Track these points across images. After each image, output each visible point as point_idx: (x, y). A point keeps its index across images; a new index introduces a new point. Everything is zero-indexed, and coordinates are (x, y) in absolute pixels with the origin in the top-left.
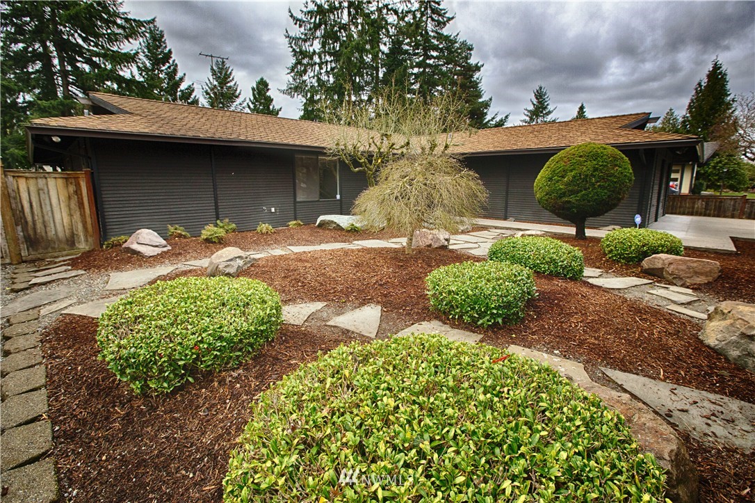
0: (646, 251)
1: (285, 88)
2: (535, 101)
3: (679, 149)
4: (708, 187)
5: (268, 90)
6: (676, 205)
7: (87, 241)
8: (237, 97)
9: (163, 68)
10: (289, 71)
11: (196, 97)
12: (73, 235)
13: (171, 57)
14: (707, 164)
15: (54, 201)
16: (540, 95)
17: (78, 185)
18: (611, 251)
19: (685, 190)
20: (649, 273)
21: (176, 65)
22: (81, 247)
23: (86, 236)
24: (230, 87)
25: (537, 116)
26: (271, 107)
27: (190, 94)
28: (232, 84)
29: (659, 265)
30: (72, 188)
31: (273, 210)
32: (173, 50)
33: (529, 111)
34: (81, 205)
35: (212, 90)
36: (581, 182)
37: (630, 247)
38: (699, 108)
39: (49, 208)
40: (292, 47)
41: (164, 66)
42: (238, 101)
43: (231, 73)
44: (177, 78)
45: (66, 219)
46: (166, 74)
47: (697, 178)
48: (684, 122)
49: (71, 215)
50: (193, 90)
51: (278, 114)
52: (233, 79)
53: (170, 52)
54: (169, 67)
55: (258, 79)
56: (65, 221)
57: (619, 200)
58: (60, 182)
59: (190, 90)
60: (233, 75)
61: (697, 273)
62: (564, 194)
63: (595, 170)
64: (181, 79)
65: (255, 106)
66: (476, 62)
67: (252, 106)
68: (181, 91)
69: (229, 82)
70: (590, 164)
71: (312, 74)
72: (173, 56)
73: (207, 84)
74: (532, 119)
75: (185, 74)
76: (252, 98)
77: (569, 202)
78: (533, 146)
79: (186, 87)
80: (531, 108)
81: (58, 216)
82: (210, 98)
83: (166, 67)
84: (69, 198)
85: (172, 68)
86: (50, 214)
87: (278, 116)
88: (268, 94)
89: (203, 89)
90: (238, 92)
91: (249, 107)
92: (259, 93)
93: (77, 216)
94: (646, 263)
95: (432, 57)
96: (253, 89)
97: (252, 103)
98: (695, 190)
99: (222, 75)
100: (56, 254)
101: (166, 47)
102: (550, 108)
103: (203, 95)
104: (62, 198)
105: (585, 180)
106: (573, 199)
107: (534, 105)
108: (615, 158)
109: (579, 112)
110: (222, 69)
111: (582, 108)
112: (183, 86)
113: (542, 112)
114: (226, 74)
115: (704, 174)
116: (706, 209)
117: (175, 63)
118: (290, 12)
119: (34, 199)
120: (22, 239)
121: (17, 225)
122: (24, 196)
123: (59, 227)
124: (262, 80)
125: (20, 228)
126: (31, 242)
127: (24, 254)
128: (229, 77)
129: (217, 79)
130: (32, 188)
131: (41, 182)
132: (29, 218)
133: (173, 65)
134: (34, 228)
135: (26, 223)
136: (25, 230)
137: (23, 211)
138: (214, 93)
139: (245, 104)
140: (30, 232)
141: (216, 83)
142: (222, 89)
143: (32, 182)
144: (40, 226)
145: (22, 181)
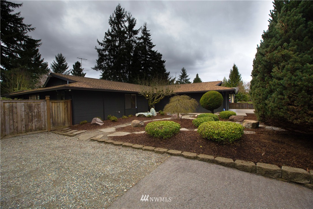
0: (229, 116)
1: (94, 67)
2: (182, 72)
3: (231, 91)
4: (239, 101)
5: (80, 66)
6: (232, 106)
7: (68, 123)
8: (67, 69)
11: (48, 68)
12: (65, 121)
13: (38, 52)
14: (237, 94)
15: (61, 110)
16: (184, 70)
18: (222, 116)
19: (233, 102)
20: (231, 120)
21: (41, 55)
22: (66, 125)
23: (68, 122)
25: (183, 77)
26: (82, 73)
28: (64, 63)
29: (233, 118)
30: (66, 105)
31: (119, 112)
33: (180, 76)
34: (68, 110)
36: (212, 100)
37: (226, 115)
38: (232, 77)
39: (59, 113)
42: (67, 70)
43: (65, 59)
47: (235, 98)
48: (229, 81)
49: (65, 115)
51: (84, 76)
52: (65, 61)
53: (38, 50)
55: (76, 62)
56: (63, 117)
57: (221, 104)
58: (63, 103)
59: (46, 65)
60: (65, 60)
61: (240, 119)
62: (208, 104)
63: (215, 97)
66: (163, 60)
67: (73, 72)
69: (63, 63)
70: (214, 96)
71: (105, 62)
73: (53, 63)
74: (182, 79)
75: (43, 59)
76: (73, 69)
77: (209, 106)
78: (194, 91)
80: (181, 74)
81: (61, 115)
82: (54, 68)
84: (65, 109)
85: (38, 56)
86: (59, 115)
87: (85, 77)
88: (80, 67)
89: (51, 65)
90: (67, 67)
91: (72, 72)
92: (76, 67)
93: (66, 115)
94: (230, 118)
95: (148, 58)
96: (74, 66)
97: (73, 71)
98: (235, 101)
99: (60, 59)
102: (187, 75)
103: (51, 67)
104: (63, 109)
105: (213, 100)
106: (211, 105)
107: (182, 73)
108: (219, 95)
109: (196, 76)
110: (60, 57)
111: (197, 75)
113: (185, 76)
114: (62, 59)
115: (237, 97)
116: (239, 107)
117: (40, 54)
118: (98, 40)
119: (56, 110)
120: (51, 123)
121: (51, 118)
122: (53, 108)
123: (61, 119)
124: (78, 62)
125: (51, 119)
126: (54, 124)
127: (51, 128)
128: (64, 61)
129: (58, 61)
130: (56, 106)
131: (58, 104)
132: (54, 116)
133: (38, 55)
134: (55, 119)
135: (53, 118)
136: (53, 120)
137: (52, 114)
138: (56, 66)
139: (70, 72)
140: (54, 121)
141: (57, 63)
142: (60, 65)
143: (56, 104)
144: (56, 118)
145: (53, 104)
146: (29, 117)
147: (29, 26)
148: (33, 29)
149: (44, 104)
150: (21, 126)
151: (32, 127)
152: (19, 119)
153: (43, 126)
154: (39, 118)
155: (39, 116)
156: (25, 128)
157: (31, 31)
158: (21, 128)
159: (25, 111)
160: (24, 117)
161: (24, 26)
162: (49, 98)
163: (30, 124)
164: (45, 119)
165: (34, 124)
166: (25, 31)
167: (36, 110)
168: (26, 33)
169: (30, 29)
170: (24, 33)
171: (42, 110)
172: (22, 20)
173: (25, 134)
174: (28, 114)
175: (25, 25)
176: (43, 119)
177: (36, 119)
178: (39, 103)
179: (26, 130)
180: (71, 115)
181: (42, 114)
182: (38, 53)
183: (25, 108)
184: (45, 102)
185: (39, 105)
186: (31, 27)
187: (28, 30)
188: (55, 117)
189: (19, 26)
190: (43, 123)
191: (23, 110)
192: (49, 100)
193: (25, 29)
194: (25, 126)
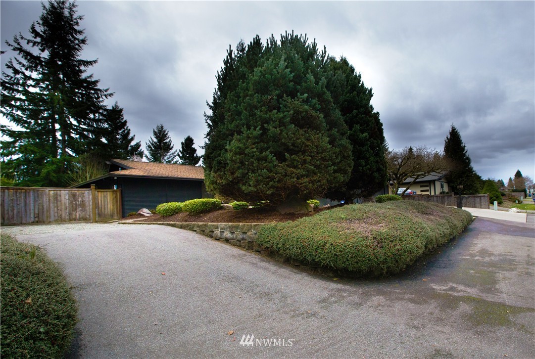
5: (193, 144)
7: (117, 216)
8: (171, 149)
9: (120, 132)
10: (206, 136)
11: (141, 150)
12: (113, 213)
15: (109, 200)
17: (116, 194)
21: (130, 130)
22: (115, 218)
23: (117, 214)
24: (166, 143)
26: (195, 155)
27: (138, 148)
28: (167, 140)
30: (114, 195)
32: (127, 121)
34: (117, 201)
35: (153, 145)
39: (107, 203)
40: (207, 123)
41: (120, 130)
42: (171, 152)
43: (167, 134)
44: (130, 137)
45: (111, 208)
46: (121, 135)
49: (113, 206)
50: (140, 146)
52: (168, 138)
53: (126, 122)
54: (124, 131)
55: (186, 137)
58: (111, 193)
59: (138, 145)
60: (168, 135)
64: (132, 139)
65: (183, 155)
67: (181, 155)
68: (131, 146)
69: (165, 139)
72: (128, 124)
73: (149, 141)
75: (134, 136)
76: (181, 150)
79: (135, 143)
81: (109, 206)
82: (152, 150)
83: (122, 131)
84: (113, 199)
85: (126, 131)
86: (107, 205)
88: (193, 146)
89: (147, 144)
90: (171, 146)
91: (179, 155)
92: (186, 147)
93: (115, 206)
96: (182, 144)
97: (181, 153)
99: (161, 135)
100: (107, 220)
101: (123, 118)
103: (146, 148)
104: (111, 199)
110: (161, 131)
112: (133, 143)
114: (163, 134)
117: (129, 128)
118: (207, 102)
119: (102, 200)
120: (97, 214)
121: (96, 208)
122: (100, 198)
123: (109, 210)
124: (189, 137)
125: (97, 210)
126: (100, 215)
127: (97, 219)
128: (166, 136)
129: (157, 138)
130: (102, 196)
131: (105, 193)
132: (100, 206)
133: (127, 129)
134: (101, 210)
135: (99, 208)
136: (98, 210)
137: (98, 204)
138: (154, 147)
139: (176, 154)
140: (100, 211)
141: (155, 140)
142: (160, 144)
143: (103, 193)
144: (103, 209)
145: (100, 193)
146: (73, 206)
147: (106, 91)
148: (111, 95)
149: (89, 193)
150: (65, 214)
151: (76, 216)
152: (63, 207)
153: (88, 216)
154: (83, 207)
155: (83, 205)
156: (69, 217)
157: (109, 97)
158: (65, 216)
159: (69, 199)
160: (68, 206)
161: (99, 92)
162: (94, 187)
163: (74, 213)
164: (90, 209)
165: (78, 214)
166: (101, 99)
167: (80, 199)
168: (103, 101)
169: (108, 94)
170: (99, 102)
171: (87, 200)
172: (97, 83)
173: (69, 222)
174: (72, 202)
175: (100, 90)
176: (88, 208)
177: (80, 209)
178: (84, 192)
179: (70, 219)
180: (121, 206)
181: (87, 204)
182: (126, 126)
183: (69, 197)
184: (90, 192)
185: (84, 193)
186: (109, 92)
187: (104, 97)
188: (101, 208)
189: (93, 92)
190: (88, 213)
191: (67, 198)
192: (94, 189)
193: (100, 96)
194: (69, 214)
